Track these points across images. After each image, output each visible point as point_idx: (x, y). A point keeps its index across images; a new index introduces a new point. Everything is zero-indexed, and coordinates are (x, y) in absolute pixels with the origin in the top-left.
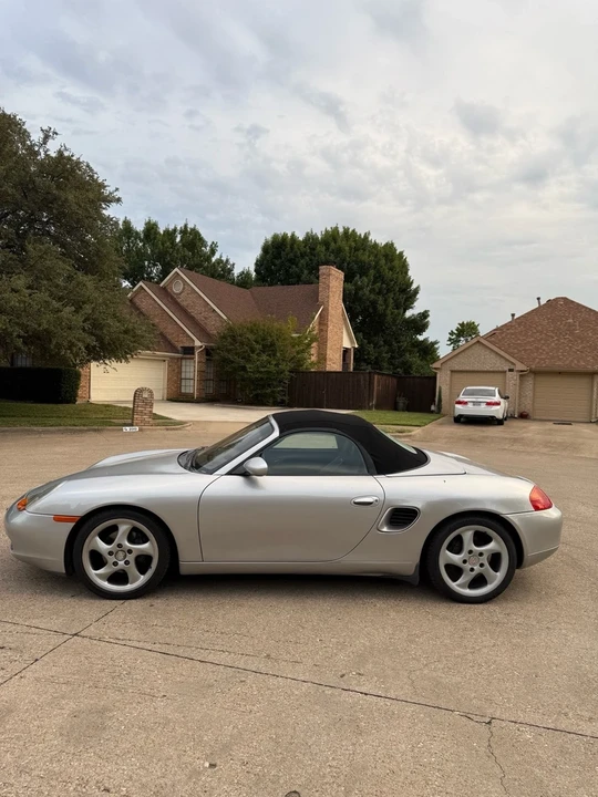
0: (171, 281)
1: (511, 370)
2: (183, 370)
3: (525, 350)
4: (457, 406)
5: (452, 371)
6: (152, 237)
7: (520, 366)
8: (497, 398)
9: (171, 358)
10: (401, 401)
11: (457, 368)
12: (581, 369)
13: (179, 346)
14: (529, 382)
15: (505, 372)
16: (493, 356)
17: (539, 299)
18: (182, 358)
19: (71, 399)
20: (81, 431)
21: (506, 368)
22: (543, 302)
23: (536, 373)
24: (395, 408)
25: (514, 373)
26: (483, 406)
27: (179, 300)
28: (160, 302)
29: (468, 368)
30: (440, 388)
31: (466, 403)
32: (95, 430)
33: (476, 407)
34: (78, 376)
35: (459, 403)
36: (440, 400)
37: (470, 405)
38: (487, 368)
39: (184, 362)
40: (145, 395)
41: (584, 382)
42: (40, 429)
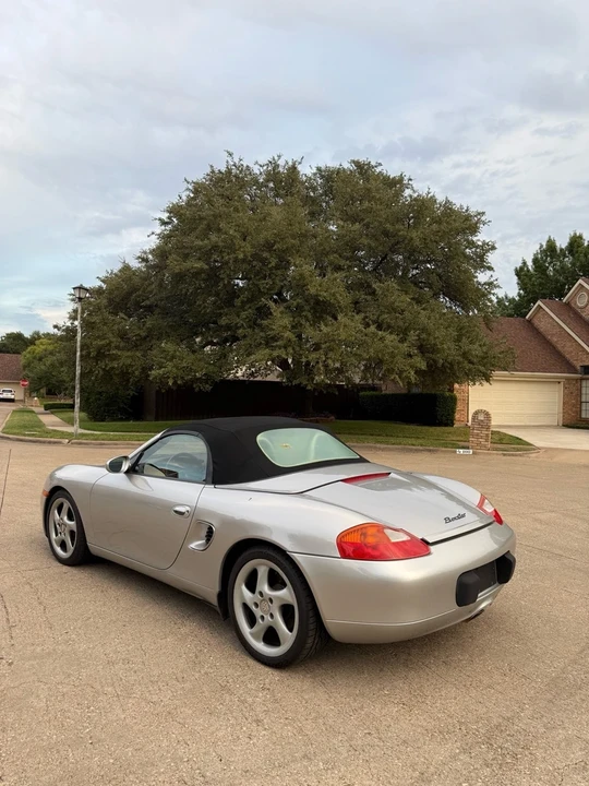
0: (575, 294)
2: (584, 392)
6: (575, 250)
9: (568, 379)
13: (578, 365)
18: (582, 379)
19: (449, 422)
20: (417, 451)
27: (583, 315)
28: (557, 320)
32: (430, 451)
34: (454, 400)
39: (584, 383)
40: (481, 417)
42: (382, 446)
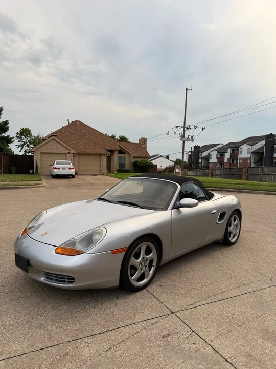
1: (69, 153)
3: (73, 144)
4: (55, 170)
5: (41, 153)
7: (73, 151)
8: (72, 166)
10: (13, 169)
11: (44, 151)
12: (96, 153)
14: (77, 158)
15: (66, 154)
16: (60, 146)
17: (68, 120)
21: (67, 152)
22: (70, 122)
23: (78, 154)
24: (10, 172)
25: (71, 154)
26: (67, 169)
29: (49, 152)
30: (37, 161)
31: (59, 168)
33: (64, 170)
35: (55, 168)
36: (37, 167)
37: (61, 169)
38: (58, 152)
41: (97, 158)
